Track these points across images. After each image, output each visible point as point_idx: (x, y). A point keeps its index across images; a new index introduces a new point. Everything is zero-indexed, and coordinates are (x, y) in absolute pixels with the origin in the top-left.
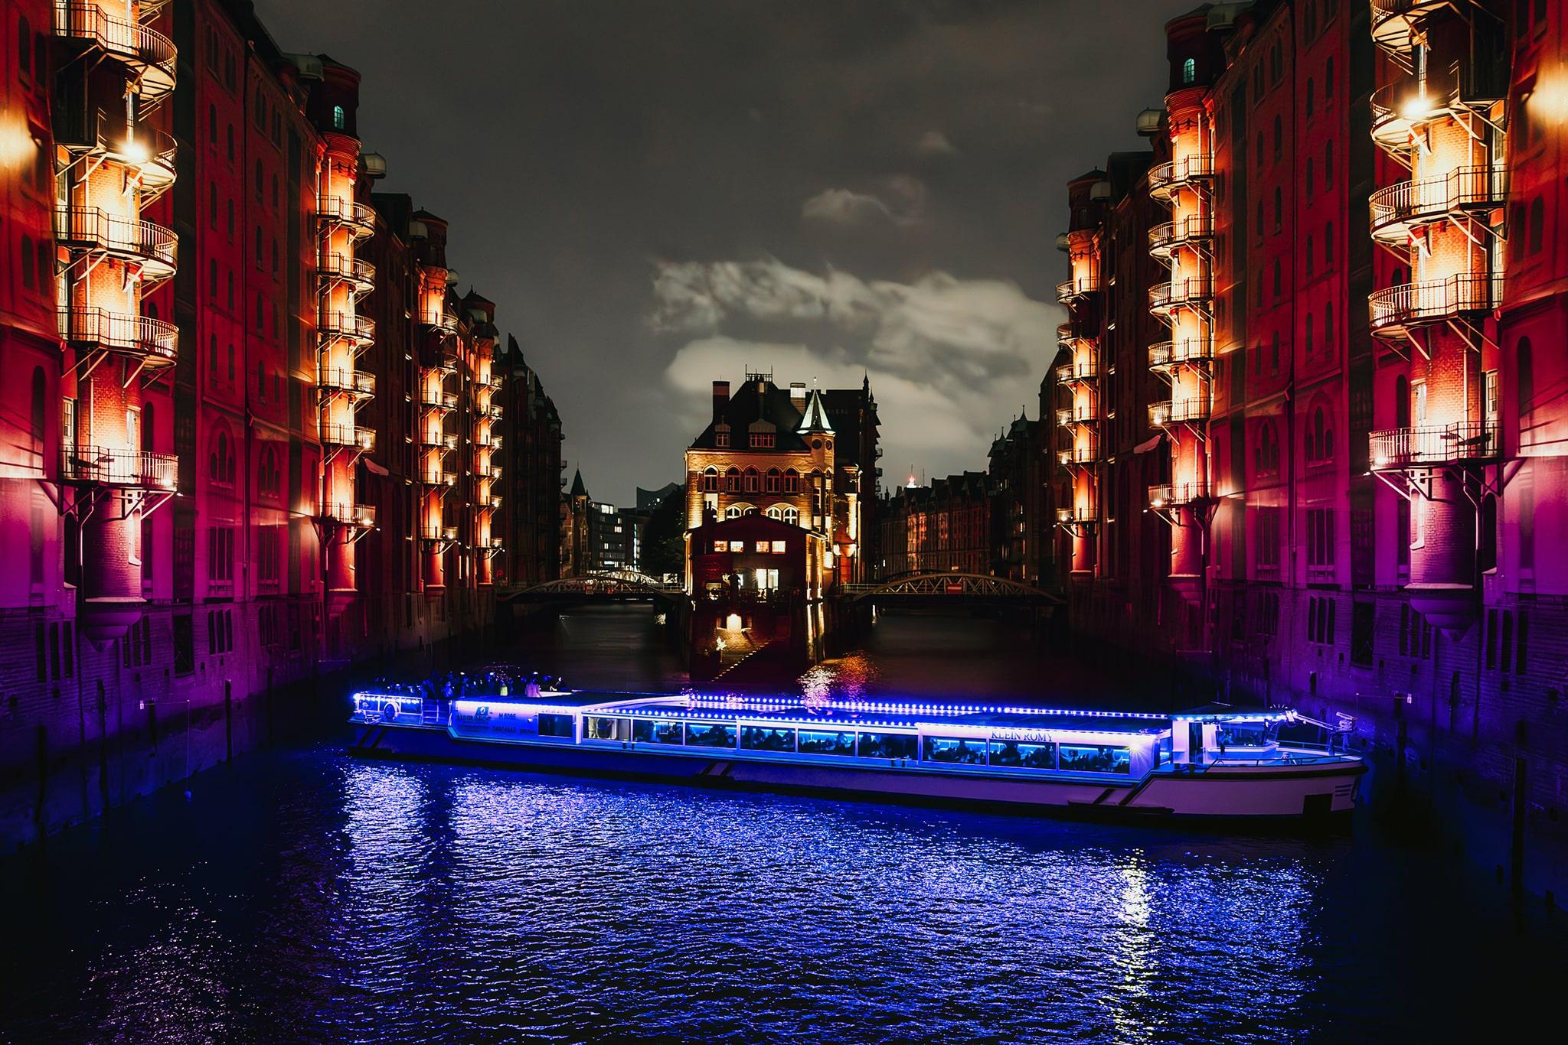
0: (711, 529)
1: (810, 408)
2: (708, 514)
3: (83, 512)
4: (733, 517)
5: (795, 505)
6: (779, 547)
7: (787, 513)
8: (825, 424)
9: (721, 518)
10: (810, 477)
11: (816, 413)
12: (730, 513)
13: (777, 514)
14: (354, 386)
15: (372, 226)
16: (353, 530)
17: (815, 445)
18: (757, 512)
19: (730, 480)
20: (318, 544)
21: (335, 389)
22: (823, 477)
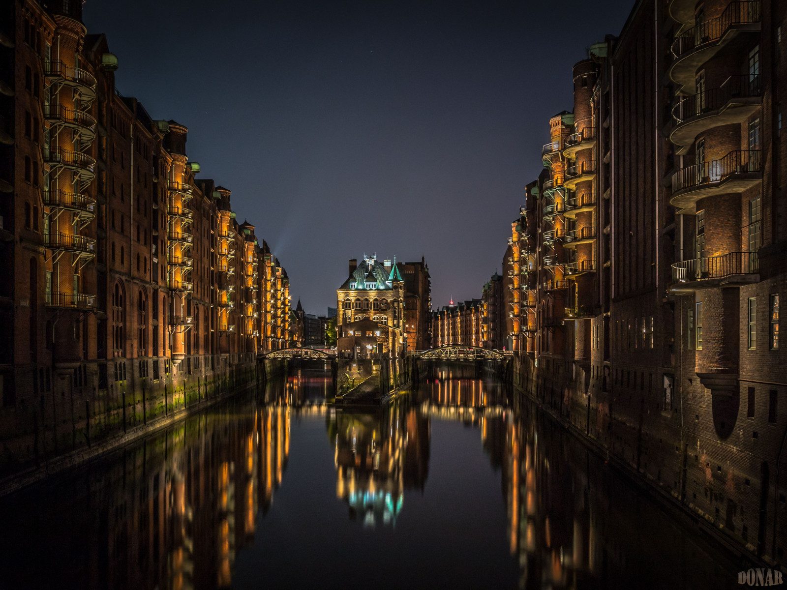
1: (393, 271)
4: (358, 320)
5: (386, 315)
6: (377, 334)
8: (399, 277)
9: (352, 321)
10: (392, 302)
11: (395, 273)
13: (377, 319)
14: (184, 264)
15: (192, 194)
16: (183, 327)
17: (395, 288)
18: (367, 319)
19: (356, 303)
20: (167, 333)
21: (175, 265)
22: (398, 302)
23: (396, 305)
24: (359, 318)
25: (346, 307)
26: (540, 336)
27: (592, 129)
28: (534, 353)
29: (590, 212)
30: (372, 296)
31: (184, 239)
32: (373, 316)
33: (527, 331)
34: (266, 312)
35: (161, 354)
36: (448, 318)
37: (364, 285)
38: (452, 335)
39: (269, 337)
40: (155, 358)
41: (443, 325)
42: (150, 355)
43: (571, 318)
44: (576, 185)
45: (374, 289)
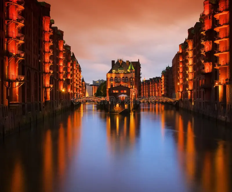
0: (112, 88)
1: (130, 65)
2: (112, 86)
3: (9, 87)
4: (116, 86)
5: (128, 84)
6: (125, 92)
7: (126, 85)
8: (133, 68)
9: (114, 86)
10: (130, 78)
11: (131, 66)
12: (115, 85)
13: (124, 85)
14: (50, 62)
15: (52, 33)
16: (49, 89)
17: (131, 72)
18: (120, 85)
19: (115, 79)
20: (43, 92)
21: (46, 63)
22: (133, 78)
23: (132, 79)
24: (116, 85)
25: (111, 80)
26: (195, 93)
27: (227, 6)
28: (192, 99)
29: (226, 41)
30: (122, 76)
31: (49, 52)
32: (123, 84)
33: (189, 90)
34: (74, 82)
35: (41, 101)
36: (146, 85)
37: (118, 71)
38: (148, 92)
39: (75, 93)
40: (40, 102)
41: (143, 88)
42: (38, 101)
43: (217, 85)
44: (219, 29)
45: (122, 73)
